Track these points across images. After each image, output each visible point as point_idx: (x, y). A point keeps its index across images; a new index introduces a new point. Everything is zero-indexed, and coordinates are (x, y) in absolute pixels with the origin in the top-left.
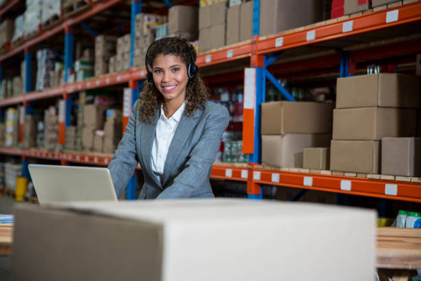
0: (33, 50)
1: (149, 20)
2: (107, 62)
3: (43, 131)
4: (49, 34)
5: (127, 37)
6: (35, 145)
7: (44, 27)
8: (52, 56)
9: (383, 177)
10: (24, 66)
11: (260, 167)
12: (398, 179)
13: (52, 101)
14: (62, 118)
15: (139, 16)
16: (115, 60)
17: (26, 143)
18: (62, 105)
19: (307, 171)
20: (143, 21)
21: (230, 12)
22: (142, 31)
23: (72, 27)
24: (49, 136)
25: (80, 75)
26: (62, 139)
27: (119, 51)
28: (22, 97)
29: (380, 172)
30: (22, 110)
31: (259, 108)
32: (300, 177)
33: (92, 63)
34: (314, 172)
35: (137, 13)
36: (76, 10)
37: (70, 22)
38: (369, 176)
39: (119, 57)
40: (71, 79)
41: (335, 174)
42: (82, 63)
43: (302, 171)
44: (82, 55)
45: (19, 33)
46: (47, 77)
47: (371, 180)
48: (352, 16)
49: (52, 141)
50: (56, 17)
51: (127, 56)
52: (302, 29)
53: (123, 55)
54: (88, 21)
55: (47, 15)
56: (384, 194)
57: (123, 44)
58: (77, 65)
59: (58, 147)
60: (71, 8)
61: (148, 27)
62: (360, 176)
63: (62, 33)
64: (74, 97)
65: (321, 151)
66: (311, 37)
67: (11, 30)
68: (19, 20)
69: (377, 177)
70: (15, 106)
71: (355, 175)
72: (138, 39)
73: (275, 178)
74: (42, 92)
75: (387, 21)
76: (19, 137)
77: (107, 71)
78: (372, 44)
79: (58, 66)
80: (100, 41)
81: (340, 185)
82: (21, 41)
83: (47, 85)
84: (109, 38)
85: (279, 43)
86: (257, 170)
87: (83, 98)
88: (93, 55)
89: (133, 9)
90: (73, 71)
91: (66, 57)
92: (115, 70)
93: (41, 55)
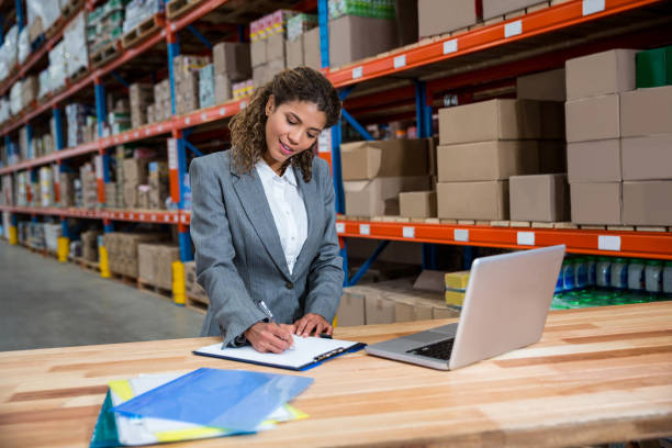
0: (61, 106)
1: (190, 62)
2: (144, 112)
3: (80, 190)
4: (76, 87)
5: (165, 83)
6: (72, 203)
7: (71, 81)
8: (82, 110)
9: (513, 224)
10: (54, 123)
11: (343, 217)
12: (534, 225)
13: (87, 158)
14: (100, 174)
15: (177, 59)
16: (154, 109)
17: (64, 202)
18: (99, 161)
19: (406, 220)
20: (183, 63)
21: (287, 43)
22: (182, 75)
23: (102, 79)
24: (88, 194)
25: (116, 128)
26: (102, 197)
27: (158, 99)
28: (56, 154)
29: (507, 216)
30: (56, 168)
31: (337, 152)
32: (398, 229)
33: (128, 114)
34: (415, 221)
35: (175, 55)
36: (105, 59)
37: (99, 73)
38: (493, 224)
39: (158, 105)
40: (106, 133)
41: (444, 222)
42: (117, 115)
43: (399, 220)
44: (114, 106)
45: (44, 90)
46: (79, 133)
47: (495, 227)
48: (454, 35)
49: (91, 199)
50: (83, 69)
51: (167, 104)
52: (386, 55)
53: (163, 102)
54: (117, 71)
55: (74, 68)
56: (515, 244)
57: (161, 91)
58: (112, 117)
59: (99, 206)
60: (98, 58)
61: (190, 70)
62: (478, 224)
63: (91, 86)
64: (110, 152)
65: (422, 196)
66: (400, 62)
67: (36, 87)
68: (43, 76)
69: (505, 224)
70: (48, 165)
71: (472, 223)
72: (178, 84)
73: (365, 230)
74: (74, 149)
75: (507, 35)
76: (56, 198)
77: (145, 121)
79: (90, 120)
80: (134, 90)
81: (453, 235)
82: (48, 97)
83: (80, 141)
84: (146, 86)
85: (358, 74)
86: (339, 221)
87: (121, 153)
88: (127, 106)
89: (170, 52)
90: (107, 125)
91: (98, 110)
92: (154, 119)
93: (71, 110)
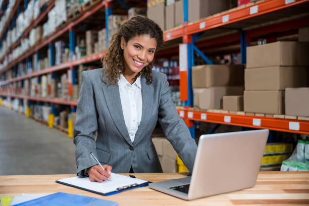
0: (53, 42)
1: (117, 19)
2: (93, 46)
3: (60, 88)
4: (61, 32)
5: (104, 31)
6: (57, 96)
7: (59, 28)
8: (64, 45)
9: (287, 117)
10: (49, 52)
11: (192, 109)
12: (299, 118)
13: (65, 71)
14: (70, 80)
15: (111, 17)
16: (98, 45)
17: (53, 95)
18: (70, 73)
19: (226, 112)
20: (112, 20)
21: (167, 8)
22: (112, 26)
23: (74, 28)
24: (64, 91)
25: (79, 55)
26: (71, 93)
27: (100, 39)
28: (50, 69)
29: (283, 112)
30: (50, 76)
31: (190, 70)
32: (222, 117)
33: (85, 48)
34: (232, 113)
35: (109, 14)
36: (75, 17)
37: (71, 25)
38: (275, 116)
39: (100, 43)
40: (74, 57)
41: (247, 114)
42: (80, 48)
43: (223, 112)
44: (80, 43)
45: (45, 34)
46: (61, 57)
47: (276, 119)
48: (257, 3)
49: (66, 94)
50: (64, 23)
51: (105, 42)
52: (218, 15)
53: (102, 41)
54: (82, 23)
55: (60, 22)
56: (288, 129)
57: (102, 34)
58: (77, 49)
59: (69, 97)
60: (71, 17)
61: (116, 23)
62: (267, 116)
63: (67, 32)
64: (76, 68)
65: (235, 98)
66: (226, 19)
67: (42, 32)
68: (45, 26)
69: (282, 117)
70: (46, 74)
71: (263, 115)
72: (110, 31)
73: (204, 117)
74: (59, 66)
75: (286, 3)
76: (49, 92)
77: (93, 51)
78: (263, 25)
79: (67, 50)
80: (89, 34)
81: (252, 123)
82: (47, 38)
83: (62, 62)
84: (94, 32)
85: (202, 26)
86: (190, 111)
87: (81, 68)
88: (85, 43)
89: (107, 13)
90: (75, 53)
91: (71, 45)
92: (98, 51)
93: (58, 45)
